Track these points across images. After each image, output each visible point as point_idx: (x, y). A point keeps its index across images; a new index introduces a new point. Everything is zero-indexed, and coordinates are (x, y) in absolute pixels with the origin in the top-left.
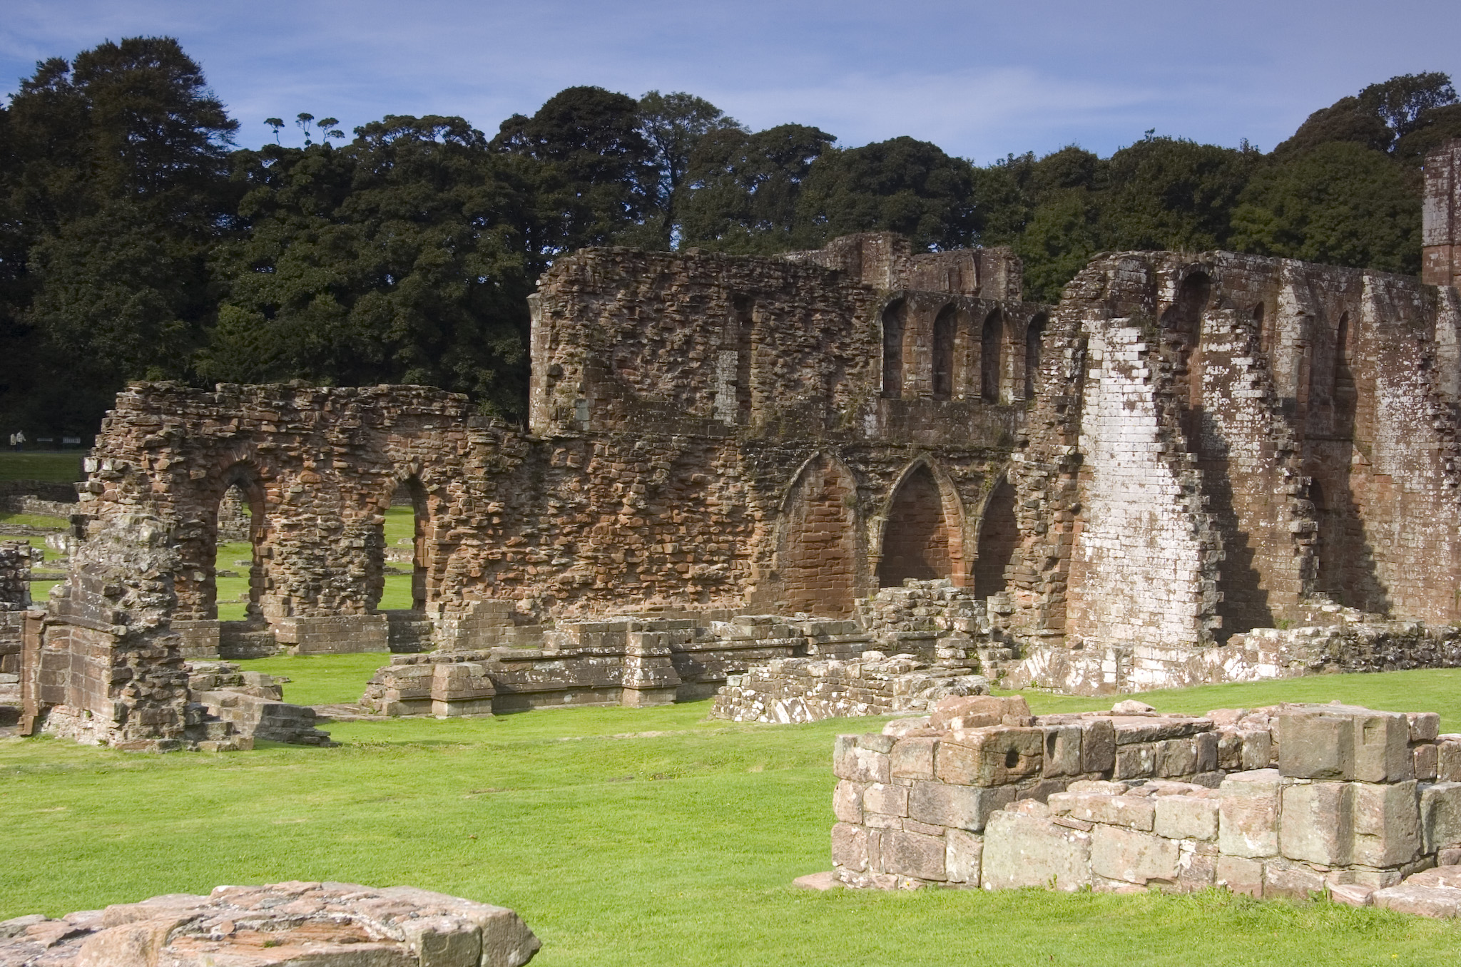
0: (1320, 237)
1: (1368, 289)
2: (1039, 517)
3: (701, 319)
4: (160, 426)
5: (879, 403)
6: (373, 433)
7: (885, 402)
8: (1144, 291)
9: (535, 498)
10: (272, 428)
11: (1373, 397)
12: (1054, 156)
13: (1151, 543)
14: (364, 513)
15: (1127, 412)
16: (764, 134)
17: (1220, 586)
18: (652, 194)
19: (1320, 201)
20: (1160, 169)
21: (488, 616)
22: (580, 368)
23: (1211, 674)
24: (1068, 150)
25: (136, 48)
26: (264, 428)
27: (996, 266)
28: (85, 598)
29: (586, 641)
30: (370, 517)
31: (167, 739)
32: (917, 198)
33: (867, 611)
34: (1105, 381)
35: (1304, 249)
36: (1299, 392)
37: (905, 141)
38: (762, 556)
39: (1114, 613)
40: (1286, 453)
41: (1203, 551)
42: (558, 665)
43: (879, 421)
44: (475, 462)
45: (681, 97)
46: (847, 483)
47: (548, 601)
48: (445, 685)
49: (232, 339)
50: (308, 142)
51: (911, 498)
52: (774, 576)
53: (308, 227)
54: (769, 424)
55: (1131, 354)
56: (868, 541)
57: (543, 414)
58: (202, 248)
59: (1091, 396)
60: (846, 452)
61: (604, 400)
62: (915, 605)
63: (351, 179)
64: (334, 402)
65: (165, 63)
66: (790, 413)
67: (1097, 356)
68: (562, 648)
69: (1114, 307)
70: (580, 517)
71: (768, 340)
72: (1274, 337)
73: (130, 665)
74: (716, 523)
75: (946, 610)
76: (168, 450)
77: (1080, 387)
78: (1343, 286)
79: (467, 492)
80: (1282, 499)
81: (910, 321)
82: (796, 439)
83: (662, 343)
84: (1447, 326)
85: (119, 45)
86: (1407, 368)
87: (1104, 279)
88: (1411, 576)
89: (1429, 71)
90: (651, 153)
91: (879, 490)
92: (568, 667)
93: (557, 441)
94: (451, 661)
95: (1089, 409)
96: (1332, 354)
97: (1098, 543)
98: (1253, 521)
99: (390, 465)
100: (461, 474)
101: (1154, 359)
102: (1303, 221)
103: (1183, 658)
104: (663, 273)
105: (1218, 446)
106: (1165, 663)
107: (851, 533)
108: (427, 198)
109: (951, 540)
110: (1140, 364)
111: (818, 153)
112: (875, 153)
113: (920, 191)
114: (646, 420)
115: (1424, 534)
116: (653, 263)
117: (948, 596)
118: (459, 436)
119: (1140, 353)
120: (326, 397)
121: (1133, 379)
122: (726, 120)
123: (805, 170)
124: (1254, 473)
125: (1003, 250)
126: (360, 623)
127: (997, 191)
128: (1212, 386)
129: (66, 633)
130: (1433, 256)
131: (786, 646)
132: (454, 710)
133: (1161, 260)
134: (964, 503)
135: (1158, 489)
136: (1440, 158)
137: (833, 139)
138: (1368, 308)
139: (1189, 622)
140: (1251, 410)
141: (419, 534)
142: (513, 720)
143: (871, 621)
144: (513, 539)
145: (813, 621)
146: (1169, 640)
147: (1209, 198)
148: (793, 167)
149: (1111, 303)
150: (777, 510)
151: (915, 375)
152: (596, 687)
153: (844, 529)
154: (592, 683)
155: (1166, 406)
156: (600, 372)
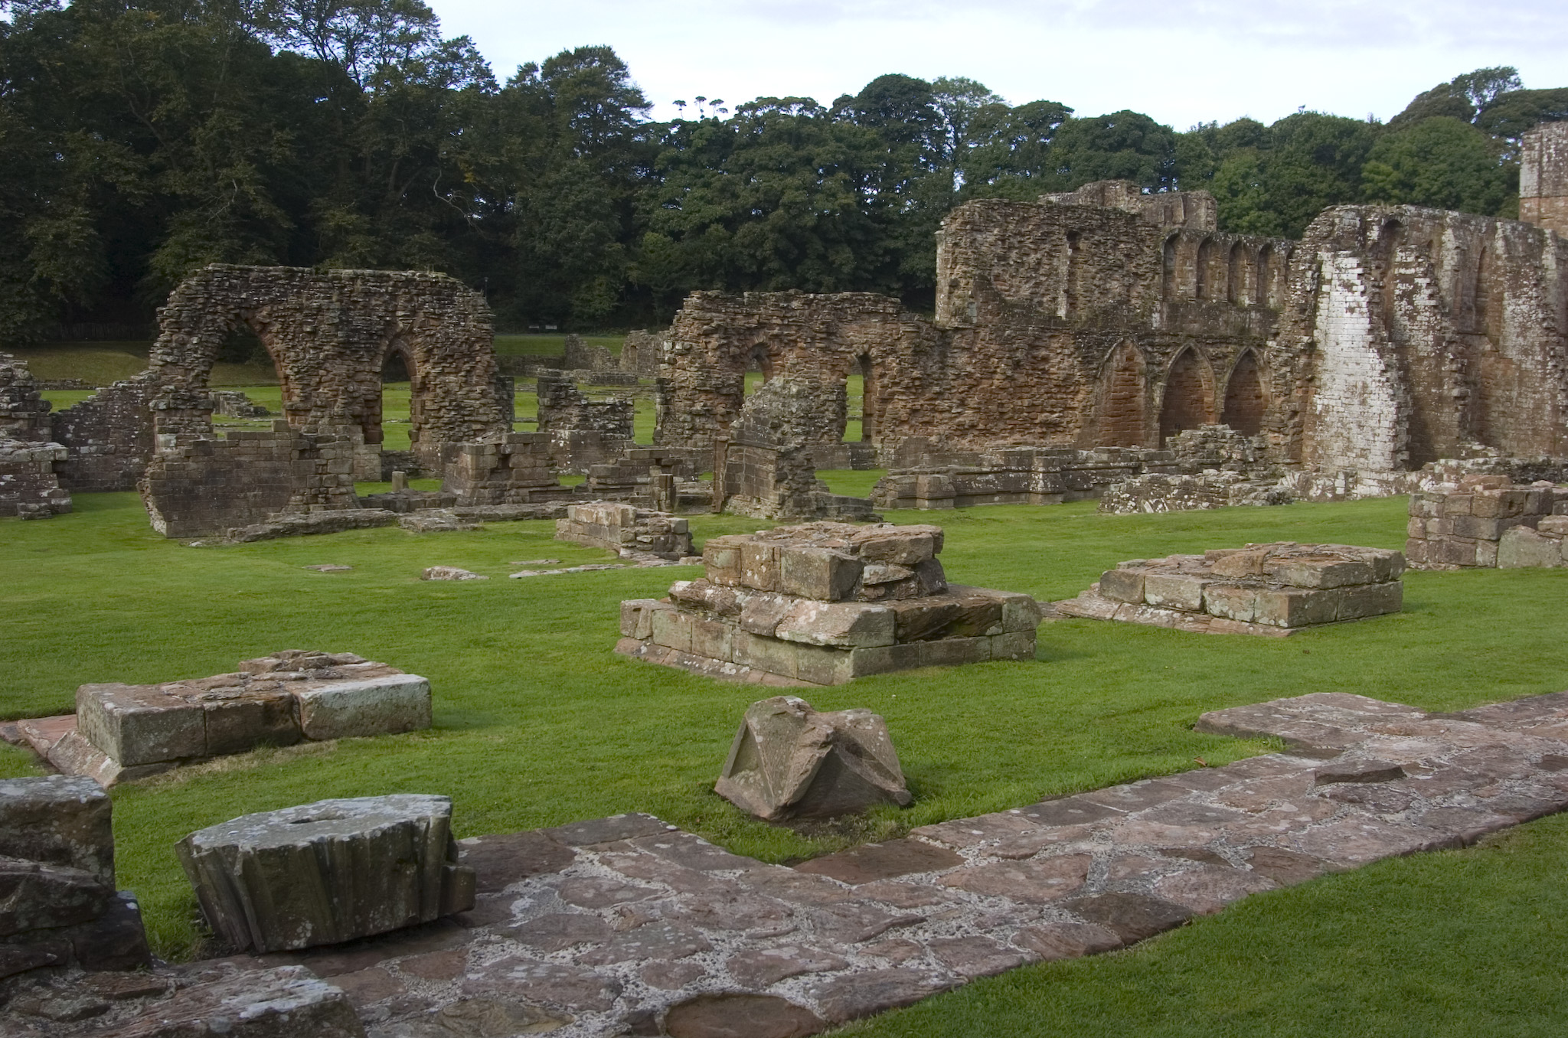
0: (1428, 186)
1: (1500, 231)
2: (1286, 384)
3: (1048, 246)
4: (711, 320)
5: (1162, 305)
6: (840, 325)
7: (1165, 304)
8: (1358, 233)
9: (942, 368)
10: (779, 321)
11: (1502, 305)
12: (1232, 124)
13: (1363, 402)
14: (834, 378)
15: (1349, 314)
16: (1021, 108)
17: (1408, 431)
18: (941, 151)
19: (1425, 159)
20: (1311, 135)
21: (912, 446)
22: (971, 281)
23: (1410, 488)
24: (1243, 120)
25: (583, 54)
26: (774, 321)
27: (1198, 204)
28: (755, 429)
29: (1008, 462)
30: (838, 380)
31: (807, 516)
32: (1137, 155)
33: (1175, 445)
34: (1334, 294)
35: (1414, 194)
36: (1455, 301)
37: (1127, 113)
38: (1084, 408)
39: (1336, 449)
40: (1450, 343)
41: (1398, 408)
42: (990, 477)
43: (1161, 318)
44: (904, 344)
46: (1140, 359)
47: (947, 437)
48: (926, 489)
50: (702, 117)
51: (1181, 371)
52: (1092, 422)
53: (703, 176)
54: (1091, 319)
55: (1353, 275)
56: (1153, 400)
57: (947, 311)
58: (629, 192)
59: (1323, 303)
60: (1140, 338)
61: (986, 302)
62: (1206, 442)
63: (732, 142)
64: (817, 304)
65: (604, 62)
66: (1105, 312)
67: (1328, 277)
68: (993, 466)
69: (1339, 243)
70: (969, 381)
71: (1091, 262)
72: (1440, 263)
73: (785, 470)
74: (1056, 386)
75: (1227, 446)
76: (716, 336)
77: (1316, 297)
78: (1484, 229)
79: (899, 364)
80: (1447, 374)
81: (1181, 248)
82: (1108, 330)
83: (1023, 264)
84: (1550, 257)
85: (572, 52)
86: (1526, 286)
87: (1333, 224)
88: (1524, 427)
89: (1503, 65)
90: (940, 121)
91: (1160, 364)
92: (997, 478)
93: (956, 330)
94: (927, 473)
95: (1321, 312)
96: (1475, 276)
97: (1326, 402)
98: (1427, 389)
99: (851, 345)
100: (895, 352)
101: (1367, 279)
102: (1415, 173)
103: (1391, 477)
104: (1024, 217)
105: (1406, 337)
106: (1379, 481)
107: (1142, 393)
108: (788, 155)
109: (1206, 399)
110: (1358, 282)
111: (1062, 121)
112: (1105, 120)
113: (1139, 150)
114: (1013, 316)
115: (1534, 398)
116: (1017, 210)
117: (1228, 436)
118: (894, 326)
119: (1359, 275)
120: (812, 300)
121: (1353, 292)
122: (994, 97)
123: (1052, 133)
124: (1428, 357)
125: (1203, 193)
126: (834, 450)
127: (1193, 150)
128: (1401, 297)
129: (742, 451)
130: (1527, 205)
131: (1129, 467)
132: (933, 503)
133: (1369, 212)
134: (1216, 373)
135: (1369, 366)
136: (1533, 136)
137: (1072, 111)
138: (1500, 244)
139: (1388, 455)
140: (1428, 314)
141: (867, 391)
142: (968, 512)
143: (1178, 451)
144: (928, 395)
145: (1145, 451)
146: (1377, 466)
147: (1346, 156)
148: (1042, 131)
149: (1337, 240)
150: (1095, 377)
151: (1185, 285)
152: (1014, 491)
153: (1138, 390)
154: (1012, 489)
155: (1375, 311)
156: (984, 284)
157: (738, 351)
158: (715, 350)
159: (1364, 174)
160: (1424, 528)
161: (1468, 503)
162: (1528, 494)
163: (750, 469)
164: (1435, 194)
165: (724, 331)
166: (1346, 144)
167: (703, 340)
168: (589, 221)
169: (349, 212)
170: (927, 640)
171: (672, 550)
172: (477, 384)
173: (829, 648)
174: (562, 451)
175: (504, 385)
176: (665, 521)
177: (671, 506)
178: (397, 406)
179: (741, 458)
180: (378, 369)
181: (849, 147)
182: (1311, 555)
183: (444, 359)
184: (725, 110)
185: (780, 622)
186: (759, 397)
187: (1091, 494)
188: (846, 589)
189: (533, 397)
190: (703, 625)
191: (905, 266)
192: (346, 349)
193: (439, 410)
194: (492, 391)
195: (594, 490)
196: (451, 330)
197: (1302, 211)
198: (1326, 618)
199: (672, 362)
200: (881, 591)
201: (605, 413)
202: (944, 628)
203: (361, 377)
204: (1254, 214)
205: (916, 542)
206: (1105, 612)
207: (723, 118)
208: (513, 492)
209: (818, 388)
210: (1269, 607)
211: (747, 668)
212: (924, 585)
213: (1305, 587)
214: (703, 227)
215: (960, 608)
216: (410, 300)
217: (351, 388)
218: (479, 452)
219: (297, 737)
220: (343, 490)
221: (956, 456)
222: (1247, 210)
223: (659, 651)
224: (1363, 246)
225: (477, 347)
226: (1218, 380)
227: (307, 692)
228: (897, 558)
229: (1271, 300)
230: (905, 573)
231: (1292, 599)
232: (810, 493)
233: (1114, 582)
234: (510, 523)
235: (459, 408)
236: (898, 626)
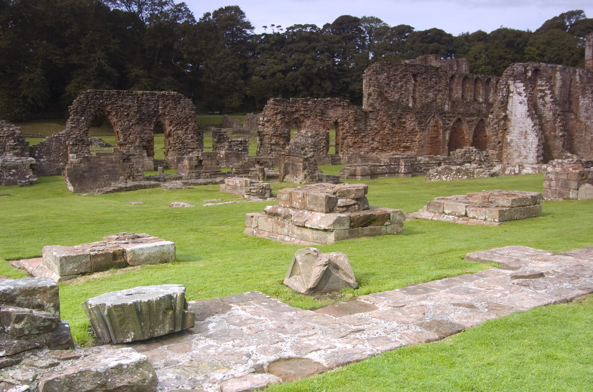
0: (549, 56)
1: (578, 73)
2: (496, 131)
3: (405, 80)
4: (278, 109)
5: (448, 102)
6: (327, 110)
7: (450, 101)
8: (524, 73)
9: (365, 126)
11: (578, 101)
12: (475, 33)
13: (526, 138)
14: (324, 130)
15: (520, 104)
16: (395, 27)
17: (543, 149)
18: (364, 44)
19: (549, 45)
20: (505, 37)
21: (354, 156)
22: (376, 93)
23: (543, 171)
25: (228, 9)
26: (302, 109)
27: (462, 64)
28: (295, 149)
29: (391, 162)
30: (326, 131)
32: (439, 45)
33: (454, 155)
34: (514, 97)
35: (545, 59)
36: (560, 99)
37: (435, 29)
38: (419, 141)
39: (515, 156)
40: (559, 115)
41: (539, 140)
42: (384, 167)
43: (449, 106)
44: (351, 117)
45: (372, 17)
46: (440, 122)
47: (368, 152)
48: (360, 172)
49: (255, 85)
50: (273, 32)
51: (456, 126)
52: (422, 146)
53: (274, 55)
54: (422, 107)
55: (521, 90)
56: (446, 138)
57: (367, 105)
58: (246, 61)
59: (510, 101)
60: (440, 114)
61: (382, 101)
62: (466, 153)
63: (285, 42)
64: (318, 102)
65: (236, 12)
66: (427, 105)
67: (512, 90)
68: (385, 163)
70: (376, 131)
71: (421, 85)
72: (555, 85)
73: (306, 165)
74: (408, 133)
75: (474, 155)
76: (280, 115)
77: (507, 98)
78: (571, 72)
79: (349, 125)
80: (558, 127)
81: (456, 80)
82: (428, 111)
83: (396, 86)
85: (224, 8)
87: (514, 70)
88: (587, 147)
90: (364, 33)
91: (448, 124)
92: (386, 168)
93: (371, 112)
94: (360, 166)
95: (509, 104)
96: (568, 89)
97: (511, 138)
98: (550, 133)
99: (331, 118)
100: (348, 120)
101: (527, 91)
102: (545, 51)
103: (536, 166)
104: (396, 69)
105: (542, 113)
106: (532, 168)
107: (441, 135)
108: (306, 46)
109: (465, 137)
110: (524, 92)
111: (410, 32)
112: (426, 32)
113: (440, 43)
114: (392, 106)
116: (393, 66)
117: (474, 151)
118: (347, 111)
119: (524, 90)
120: (316, 101)
121: (522, 96)
122: (384, 23)
123: (406, 37)
124: (550, 120)
125: (464, 59)
126: (325, 157)
127: (460, 43)
128: (540, 98)
129: (290, 158)
130: (588, 63)
131: (437, 163)
132: (363, 177)
133: (528, 65)
134: (469, 127)
135: (528, 124)
136: (590, 36)
137: (414, 28)
138: (578, 77)
139: (535, 158)
140: (550, 104)
141: (337, 135)
142: (376, 180)
143: (455, 157)
144: (360, 137)
145: (443, 157)
146: (531, 162)
147: (518, 44)
148: (402, 36)
149: (515, 77)
150: (423, 129)
151: (457, 94)
152: (393, 172)
153: (440, 134)
154: (392, 172)
155: (530, 103)
156: (381, 94)
157: (288, 120)
158: (279, 120)
159: (525, 51)
160: (550, 185)
161: (566, 175)
162: (589, 172)
163: (293, 165)
164: (553, 58)
165: (283, 113)
166: (519, 40)
167: (275, 116)
168: (231, 72)
169: (140, 69)
170: (362, 227)
171: (264, 195)
172: (190, 134)
173: (325, 230)
174: (222, 159)
175: (200, 134)
176: (262, 184)
177: (263, 179)
178: (159, 143)
179: (290, 160)
180: (152, 129)
181: (329, 43)
182: (507, 194)
183: (177, 124)
184: (282, 30)
185: (307, 221)
186: (296, 137)
187: (422, 173)
188: (331, 208)
189: (211, 139)
190: (277, 222)
191: (351, 88)
192: (140, 121)
193: (175, 144)
194: (195, 136)
195: (234, 173)
196: (180, 113)
197: (502, 66)
198: (513, 218)
199: (263, 125)
200: (345, 209)
201: (238, 144)
202: (368, 223)
203: (146, 131)
204: (483, 67)
205: (358, 190)
206: (429, 217)
207: (281, 32)
208: (204, 174)
209: (318, 134)
210: (491, 215)
211: (294, 238)
212: (361, 206)
213: (505, 207)
214: (274, 74)
215: (375, 215)
216: (164, 102)
217: (142, 136)
218: (191, 159)
219: (126, 265)
220: (140, 174)
221: (371, 159)
222: (481, 66)
223: (261, 232)
224: (525, 78)
225: (189, 120)
226: (470, 130)
227: (129, 248)
228: (351, 196)
229: (490, 100)
230: (354, 202)
231: (500, 211)
232: (316, 174)
233: (432, 205)
234: (203, 186)
235: (183, 143)
236: (351, 222)
